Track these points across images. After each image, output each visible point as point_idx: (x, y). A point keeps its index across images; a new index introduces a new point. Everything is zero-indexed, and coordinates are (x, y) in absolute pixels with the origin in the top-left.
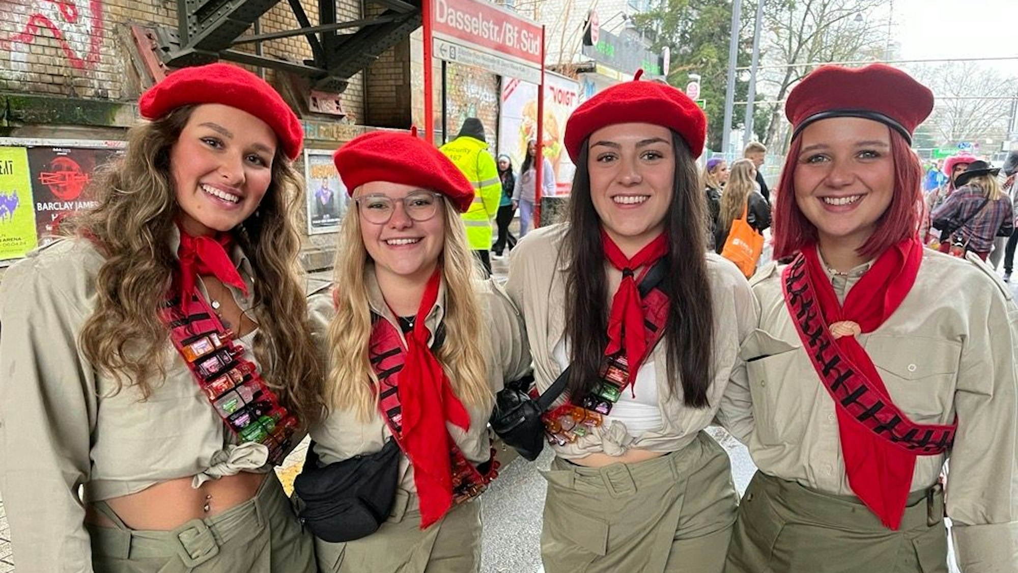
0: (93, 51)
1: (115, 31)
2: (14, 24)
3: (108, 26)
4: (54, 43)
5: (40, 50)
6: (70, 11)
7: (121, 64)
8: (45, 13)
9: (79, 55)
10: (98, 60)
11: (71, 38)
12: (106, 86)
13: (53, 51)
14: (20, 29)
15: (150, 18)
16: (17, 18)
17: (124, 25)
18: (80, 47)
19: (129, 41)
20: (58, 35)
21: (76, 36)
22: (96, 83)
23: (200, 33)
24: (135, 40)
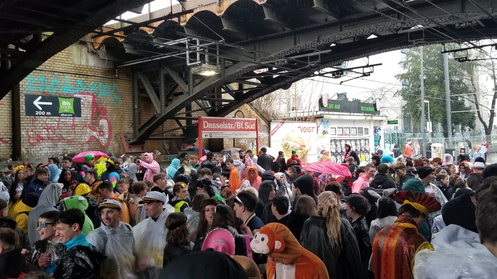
0: (108, 143)
1: (115, 137)
2: (85, 139)
3: (113, 135)
4: (96, 142)
5: (92, 145)
6: (102, 133)
7: (116, 145)
8: (94, 135)
9: (104, 145)
10: (109, 145)
11: (102, 141)
12: (111, 152)
13: (96, 145)
14: (87, 140)
15: (127, 131)
16: (86, 138)
17: (118, 134)
18: (104, 142)
19: (119, 139)
20: (98, 140)
21: (103, 140)
22: (108, 152)
23: (139, 135)
24: (121, 138)
